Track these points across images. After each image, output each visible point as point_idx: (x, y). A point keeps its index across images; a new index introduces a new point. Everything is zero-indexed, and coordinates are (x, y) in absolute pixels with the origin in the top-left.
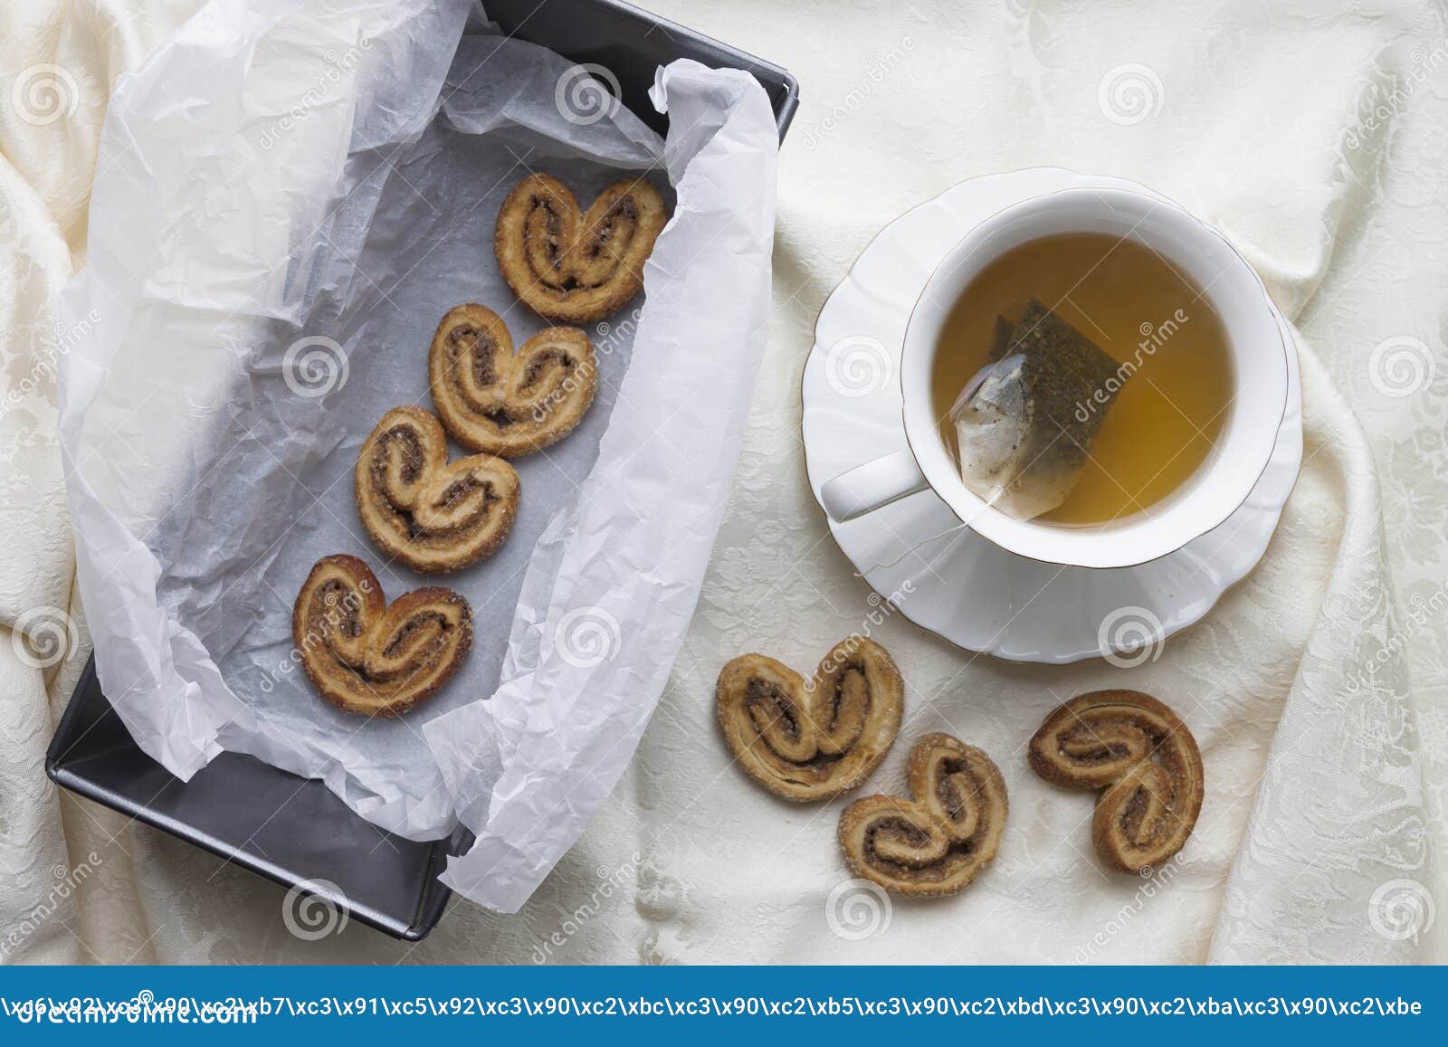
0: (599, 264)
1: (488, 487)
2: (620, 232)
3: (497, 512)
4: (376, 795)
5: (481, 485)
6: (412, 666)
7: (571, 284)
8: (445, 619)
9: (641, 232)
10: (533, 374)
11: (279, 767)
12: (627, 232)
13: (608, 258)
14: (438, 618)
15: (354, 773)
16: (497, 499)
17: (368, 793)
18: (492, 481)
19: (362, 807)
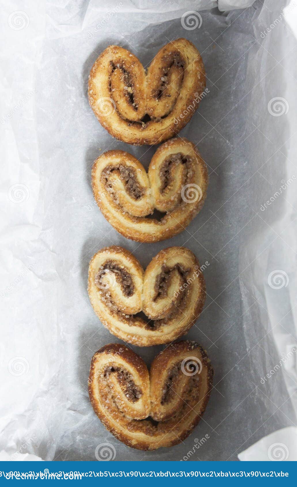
0: (164, 102)
1: (178, 267)
2: (174, 77)
5: (174, 269)
7: (147, 119)
9: (189, 75)
10: (166, 178)
12: (179, 77)
13: (169, 96)
16: (189, 271)
18: (178, 262)
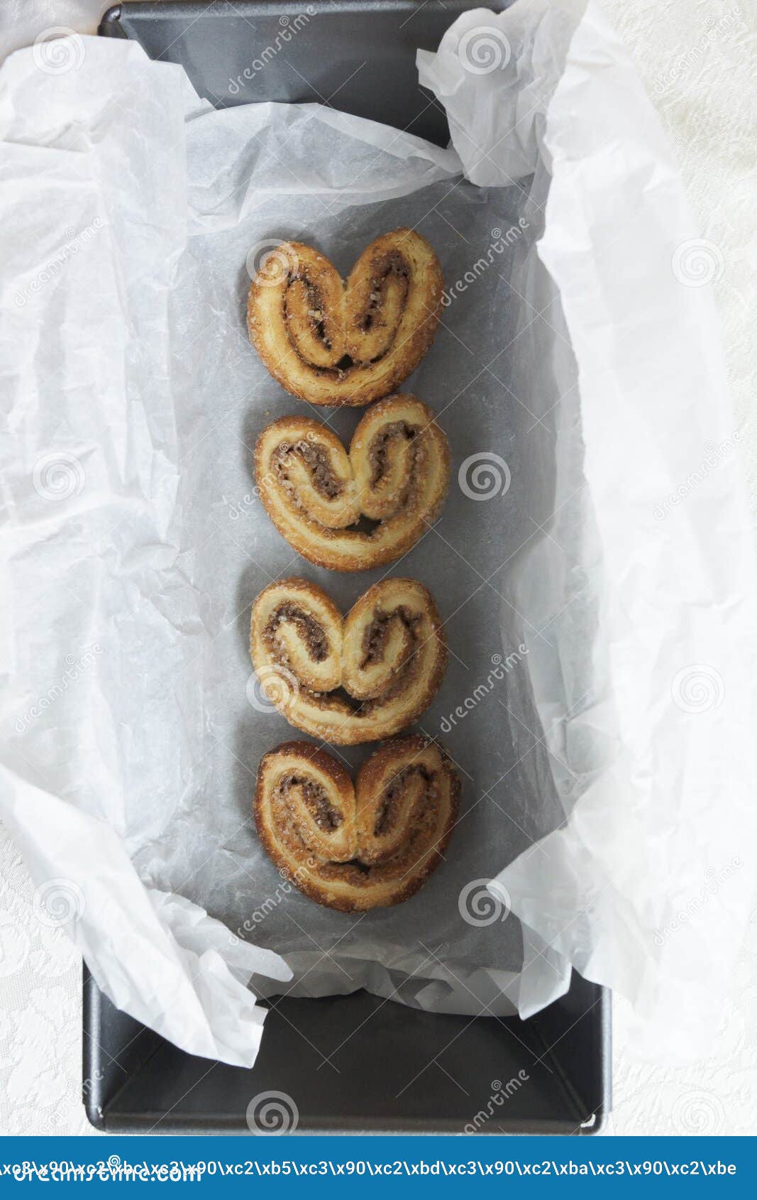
0: (376, 334)
1: (401, 612)
2: (393, 293)
3: (429, 633)
4: (433, 980)
5: (394, 615)
6: (412, 837)
7: (347, 364)
8: (425, 768)
9: (418, 289)
10: (380, 463)
11: (316, 996)
12: (400, 293)
13: (384, 325)
14: (417, 772)
15: (397, 967)
16: (420, 618)
17: (421, 983)
18: (402, 604)
19: (425, 1000)
